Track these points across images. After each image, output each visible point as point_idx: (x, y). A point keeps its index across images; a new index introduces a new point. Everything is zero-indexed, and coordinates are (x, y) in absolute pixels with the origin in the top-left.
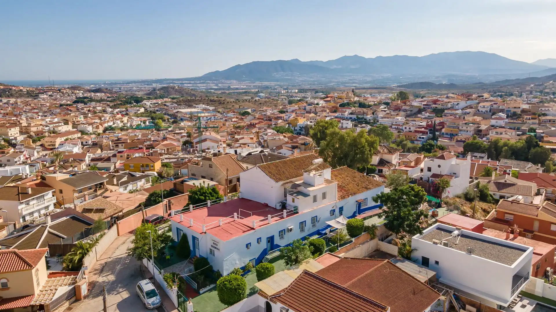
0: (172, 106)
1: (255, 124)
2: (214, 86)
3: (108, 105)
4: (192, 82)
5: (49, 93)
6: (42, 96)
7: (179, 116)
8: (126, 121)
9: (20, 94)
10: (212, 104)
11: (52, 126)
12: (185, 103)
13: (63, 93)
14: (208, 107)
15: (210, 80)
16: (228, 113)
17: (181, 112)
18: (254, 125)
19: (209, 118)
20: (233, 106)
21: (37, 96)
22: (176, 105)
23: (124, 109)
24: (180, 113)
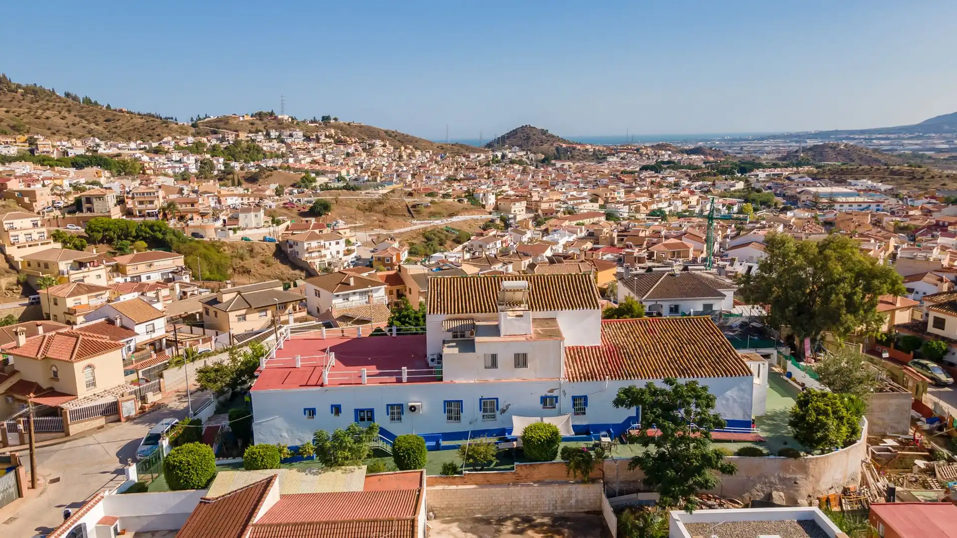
0: (801, 180)
1: (946, 224)
2: (943, 143)
3: (687, 175)
4: (893, 136)
5: (622, 155)
6: (611, 159)
7: (802, 200)
8: (694, 203)
9: (585, 156)
10: (893, 180)
11: (572, 202)
12: (832, 176)
13: (641, 155)
14: (880, 184)
15: (935, 133)
16: (917, 200)
17: (808, 193)
18: (944, 226)
19: (864, 206)
20: (944, 185)
21: (604, 158)
22: (810, 180)
23: (710, 183)
24: (804, 194)
